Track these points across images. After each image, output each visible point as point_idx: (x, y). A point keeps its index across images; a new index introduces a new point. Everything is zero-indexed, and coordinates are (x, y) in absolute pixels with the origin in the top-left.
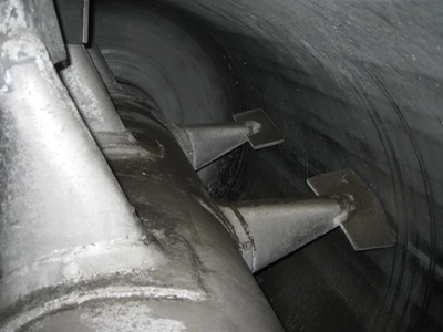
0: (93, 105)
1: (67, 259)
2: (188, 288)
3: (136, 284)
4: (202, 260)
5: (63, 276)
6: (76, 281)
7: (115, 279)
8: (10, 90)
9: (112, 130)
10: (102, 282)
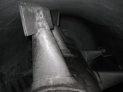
0: (59, 42)
1: (50, 79)
2: (82, 90)
3: (67, 87)
4: (86, 83)
5: (49, 83)
6: (52, 85)
7: (62, 85)
8: (39, 34)
9: (64, 49)
10: (59, 86)
